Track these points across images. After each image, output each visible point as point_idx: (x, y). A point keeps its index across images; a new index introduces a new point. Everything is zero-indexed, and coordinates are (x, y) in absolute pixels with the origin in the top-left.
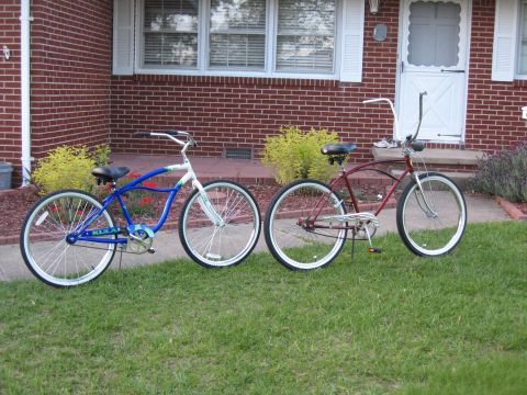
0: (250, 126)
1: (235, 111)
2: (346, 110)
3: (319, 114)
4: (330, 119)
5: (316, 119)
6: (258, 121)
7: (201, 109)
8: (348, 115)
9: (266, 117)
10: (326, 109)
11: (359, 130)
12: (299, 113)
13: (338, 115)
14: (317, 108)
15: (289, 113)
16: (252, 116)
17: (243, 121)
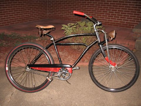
0: (90, 11)
1: (85, 4)
2: (129, 5)
3: (117, 6)
4: (122, 9)
5: (116, 8)
6: (93, 9)
7: (74, 4)
8: (130, 7)
9: (96, 7)
10: (121, 4)
11: (134, 14)
12: (109, 6)
13: (125, 7)
14: (116, 4)
15: (105, 5)
16: (91, 7)
17: (88, 8)
